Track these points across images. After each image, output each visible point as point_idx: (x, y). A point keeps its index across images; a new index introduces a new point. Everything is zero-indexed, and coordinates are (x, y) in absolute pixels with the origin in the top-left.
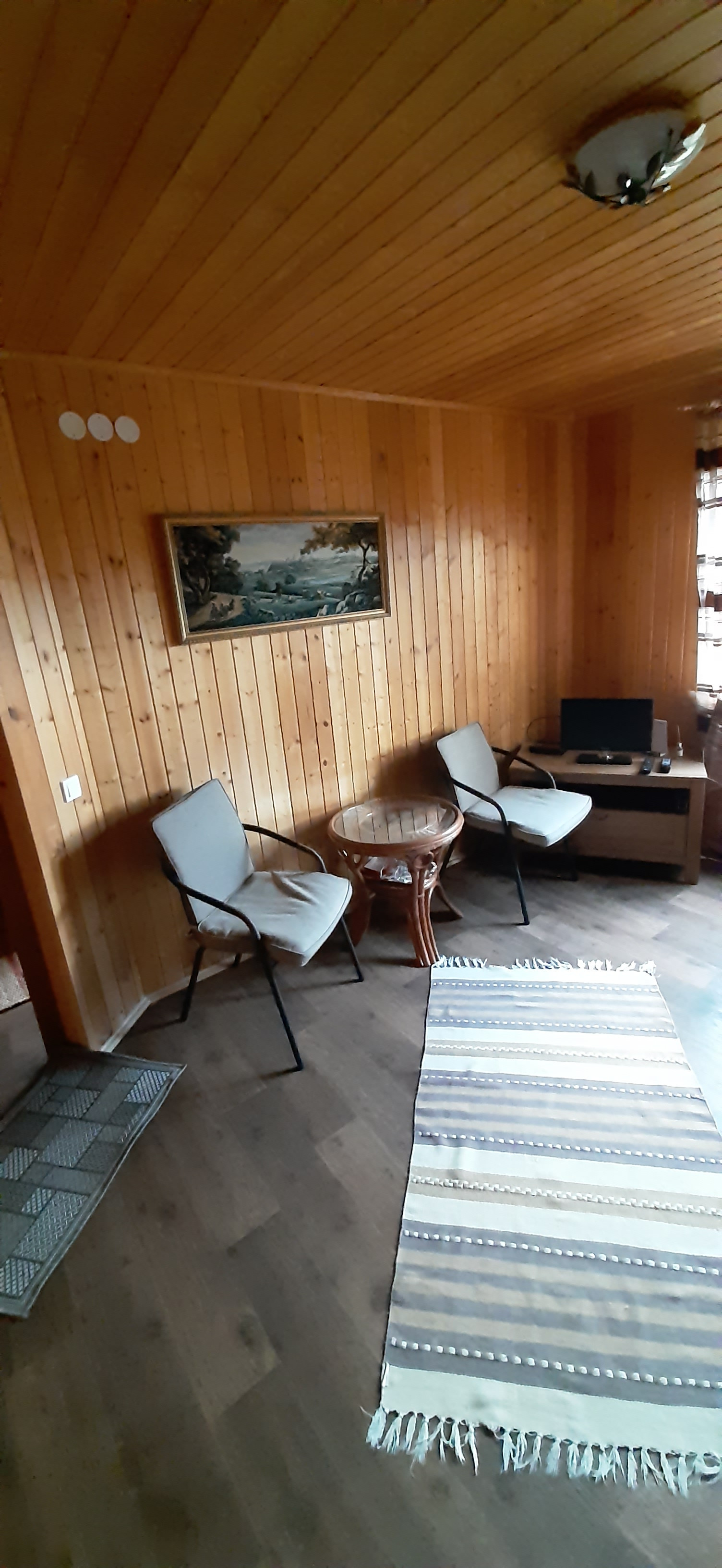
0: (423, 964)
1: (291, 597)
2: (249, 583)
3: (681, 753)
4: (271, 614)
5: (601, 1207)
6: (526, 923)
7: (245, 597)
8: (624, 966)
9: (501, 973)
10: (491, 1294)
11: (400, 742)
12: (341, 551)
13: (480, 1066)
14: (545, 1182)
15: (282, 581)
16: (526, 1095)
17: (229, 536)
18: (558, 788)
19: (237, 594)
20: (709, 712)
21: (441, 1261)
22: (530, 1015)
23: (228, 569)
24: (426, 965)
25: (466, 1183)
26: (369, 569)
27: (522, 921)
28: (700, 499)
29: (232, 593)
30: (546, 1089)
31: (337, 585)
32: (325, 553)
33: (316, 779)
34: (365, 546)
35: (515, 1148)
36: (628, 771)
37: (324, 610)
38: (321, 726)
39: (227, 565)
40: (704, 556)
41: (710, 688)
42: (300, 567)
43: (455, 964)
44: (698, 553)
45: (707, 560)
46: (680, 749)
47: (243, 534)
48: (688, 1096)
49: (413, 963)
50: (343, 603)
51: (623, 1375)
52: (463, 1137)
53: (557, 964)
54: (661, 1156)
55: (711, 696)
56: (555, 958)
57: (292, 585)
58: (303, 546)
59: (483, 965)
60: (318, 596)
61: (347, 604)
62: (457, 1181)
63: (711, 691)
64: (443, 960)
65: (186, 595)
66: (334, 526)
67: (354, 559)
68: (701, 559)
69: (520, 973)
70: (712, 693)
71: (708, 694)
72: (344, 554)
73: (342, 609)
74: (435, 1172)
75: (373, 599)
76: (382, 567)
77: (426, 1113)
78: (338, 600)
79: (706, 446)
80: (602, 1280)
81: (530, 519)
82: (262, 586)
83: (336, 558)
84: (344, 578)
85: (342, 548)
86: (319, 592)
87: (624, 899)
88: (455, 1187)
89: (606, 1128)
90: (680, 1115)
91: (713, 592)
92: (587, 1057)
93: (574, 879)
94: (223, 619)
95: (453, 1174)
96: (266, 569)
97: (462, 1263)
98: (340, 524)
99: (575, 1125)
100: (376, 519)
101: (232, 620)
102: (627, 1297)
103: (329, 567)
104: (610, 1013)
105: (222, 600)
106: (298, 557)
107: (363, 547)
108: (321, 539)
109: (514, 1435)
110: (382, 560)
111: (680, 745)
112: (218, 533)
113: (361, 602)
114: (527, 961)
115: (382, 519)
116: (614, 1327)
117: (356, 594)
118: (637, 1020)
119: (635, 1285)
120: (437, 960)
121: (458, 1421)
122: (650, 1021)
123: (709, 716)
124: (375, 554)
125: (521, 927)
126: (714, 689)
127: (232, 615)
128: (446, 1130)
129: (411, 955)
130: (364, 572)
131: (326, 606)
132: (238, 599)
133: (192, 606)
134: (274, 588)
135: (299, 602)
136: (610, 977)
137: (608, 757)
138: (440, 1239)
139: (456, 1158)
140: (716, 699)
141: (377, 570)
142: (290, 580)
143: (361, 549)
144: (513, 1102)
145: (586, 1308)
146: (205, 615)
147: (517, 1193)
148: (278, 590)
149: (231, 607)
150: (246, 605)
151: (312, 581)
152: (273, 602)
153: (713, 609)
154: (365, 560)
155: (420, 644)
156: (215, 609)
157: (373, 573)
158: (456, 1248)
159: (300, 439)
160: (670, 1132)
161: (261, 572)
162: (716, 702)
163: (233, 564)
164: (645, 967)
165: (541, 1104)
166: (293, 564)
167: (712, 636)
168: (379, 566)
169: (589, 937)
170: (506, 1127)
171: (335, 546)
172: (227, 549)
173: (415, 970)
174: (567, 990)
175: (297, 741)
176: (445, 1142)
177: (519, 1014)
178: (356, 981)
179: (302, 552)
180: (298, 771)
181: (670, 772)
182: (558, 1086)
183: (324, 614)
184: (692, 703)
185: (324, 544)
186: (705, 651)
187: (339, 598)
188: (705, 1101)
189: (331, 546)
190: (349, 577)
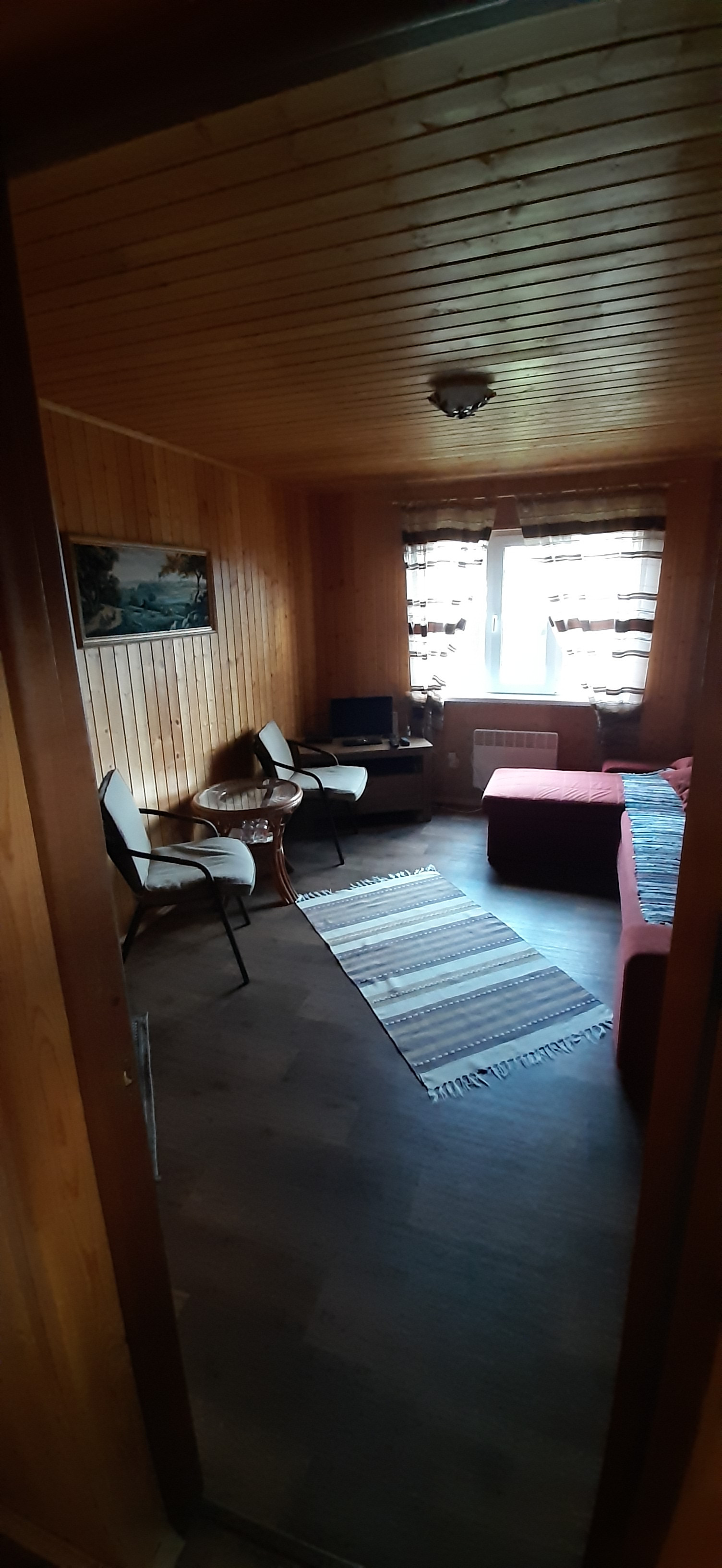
0: (288, 902)
1: (154, 612)
2: (126, 599)
3: (409, 734)
4: (140, 626)
5: (475, 974)
6: (342, 863)
7: (124, 610)
8: (417, 871)
9: (345, 894)
10: (451, 1026)
11: (223, 740)
12: (184, 577)
13: (370, 941)
14: (442, 976)
15: (147, 599)
16: (406, 945)
17: (111, 556)
18: (340, 764)
19: (118, 607)
20: (423, 704)
21: (415, 1026)
22: (380, 909)
23: (111, 584)
24: (291, 903)
25: (403, 992)
26: (201, 594)
27: (339, 862)
28: (407, 563)
29: (114, 606)
30: (415, 938)
31: (182, 604)
32: (174, 577)
33: (173, 770)
34: (198, 573)
35: (418, 968)
36: (384, 747)
37: (174, 625)
38: (174, 723)
39: (110, 581)
40: (411, 600)
41: (422, 688)
42: (158, 588)
43: (311, 897)
44: (408, 598)
45: (414, 604)
46: (408, 731)
47: (121, 556)
48: (487, 917)
49: (283, 904)
50: (186, 620)
51: (525, 1026)
52: (386, 974)
53: (378, 880)
54: (489, 945)
55: (422, 693)
56: (375, 876)
57: (153, 602)
58: (160, 570)
59: (330, 892)
60: (170, 613)
61: (189, 621)
62: (397, 993)
63: (423, 690)
64: (300, 897)
65: (83, 604)
66: (180, 555)
67: (192, 585)
68: (410, 602)
69: (357, 891)
70: (423, 691)
71: (421, 692)
72: (186, 580)
73: (185, 625)
74: (382, 995)
75: (204, 618)
76: (209, 593)
77: (353, 973)
78: (183, 617)
79: (409, 529)
80: (495, 1000)
81: (289, 564)
82: (134, 602)
83: (181, 582)
84: (187, 600)
85: (184, 575)
86: (171, 609)
87: (395, 837)
88: (397, 996)
89: (457, 944)
90: (488, 926)
91: (419, 625)
92: (426, 918)
93: (356, 833)
94: (109, 628)
95: (393, 991)
96: (136, 587)
97: (425, 1023)
98: (183, 555)
99: (441, 948)
100: (203, 553)
101: (115, 629)
102: (509, 1000)
103: (177, 589)
104: (425, 895)
105: (107, 611)
106: (157, 579)
107: (197, 575)
108: (171, 566)
109: (496, 1066)
110: (210, 586)
111: (409, 727)
112: (103, 553)
113: (197, 621)
114: (357, 883)
115: (209, 554)
116: (511, 1012)
117: (194, 614)
118: (442, 894)
119: (508, 995)
120: (298, 898)
121: (468, 1075)
122: (447, 892)
123: (422, 707)
124: (205, 581)
125: (340, 866)
126: (425, 689)
127: (115, 624)
128: (374, 975)
129: (277, 898)
130: (198, 596)
131: (175, 622)
132: (118, 610)
133: (89, 615)
134: (142, 604)
135: (159, 617)
136: (411, 879)
137: (365, 741)
138: (407, 1019)
139: (389, 984)
140: (426, 695)
141: (206, 594)
142: (152, 598)
143: (196, 576)
144: (401, 951)
145: (495, 1012)
146: (95, 626)
147: (432, 986)
148: (146, 606)
149: (114, 618)
150: (124, 618)
151: (168, 601)
152: (142, 615)
153: (421, 635)
154: (198, 586)
155: (232, 658)
156: (102, 618)
157: (204, 596)
158: (418, 1019)
159: (155, 482)
160: (487, 935)
161: (133, 589)
162: (426, 697)
163: (114, 580)
164: (429, 868)
165: (418, 945)
166: (154, 584)
167: (420, 653)
168: (207, 591)
169: (386, 863)
170: (406, 962)
171: (181, 572)
172: (110, 568)
173: (284, 908)
174: (393, 891)
175: (159, 738)
176: (376, 980)
177: (374, 910)
178: (244, 926)
179: (160, 576)
180: (159, 764)
181: (410, 745)
182: (421, 935)
183: (175, 628)
184: (410, 700)
185: (174, 571)
186: (415, 664)
187: (183, 616)
188: (495, 917)
189: (177, 572)
190: (189, 599)
